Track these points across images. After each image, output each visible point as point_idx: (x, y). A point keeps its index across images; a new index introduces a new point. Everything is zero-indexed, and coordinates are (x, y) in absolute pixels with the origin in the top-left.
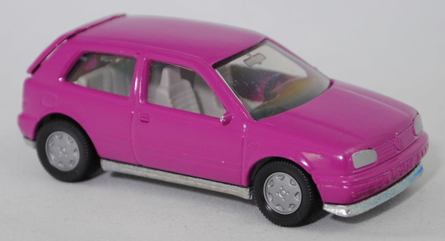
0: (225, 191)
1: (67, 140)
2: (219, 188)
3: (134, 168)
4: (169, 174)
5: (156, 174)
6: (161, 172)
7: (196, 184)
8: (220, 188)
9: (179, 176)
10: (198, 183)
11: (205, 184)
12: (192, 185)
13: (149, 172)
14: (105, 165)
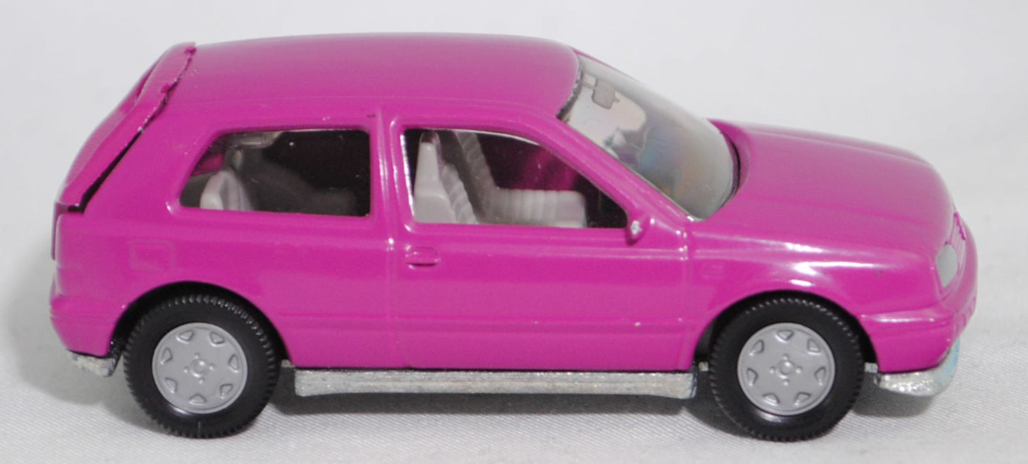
0: (629, 389)
1: (209, 339)
2: (613, 385)
3: (390, 377)
4: (485, 375)
5: (447, 380)
6: (462, 375)
7: (553, 386)
8: (617, 385)
9: (510, 374)
10: (558, 384)
11: (576, 383)
12: (543, 391)
13: (430, 379)
14: (309, 383)
